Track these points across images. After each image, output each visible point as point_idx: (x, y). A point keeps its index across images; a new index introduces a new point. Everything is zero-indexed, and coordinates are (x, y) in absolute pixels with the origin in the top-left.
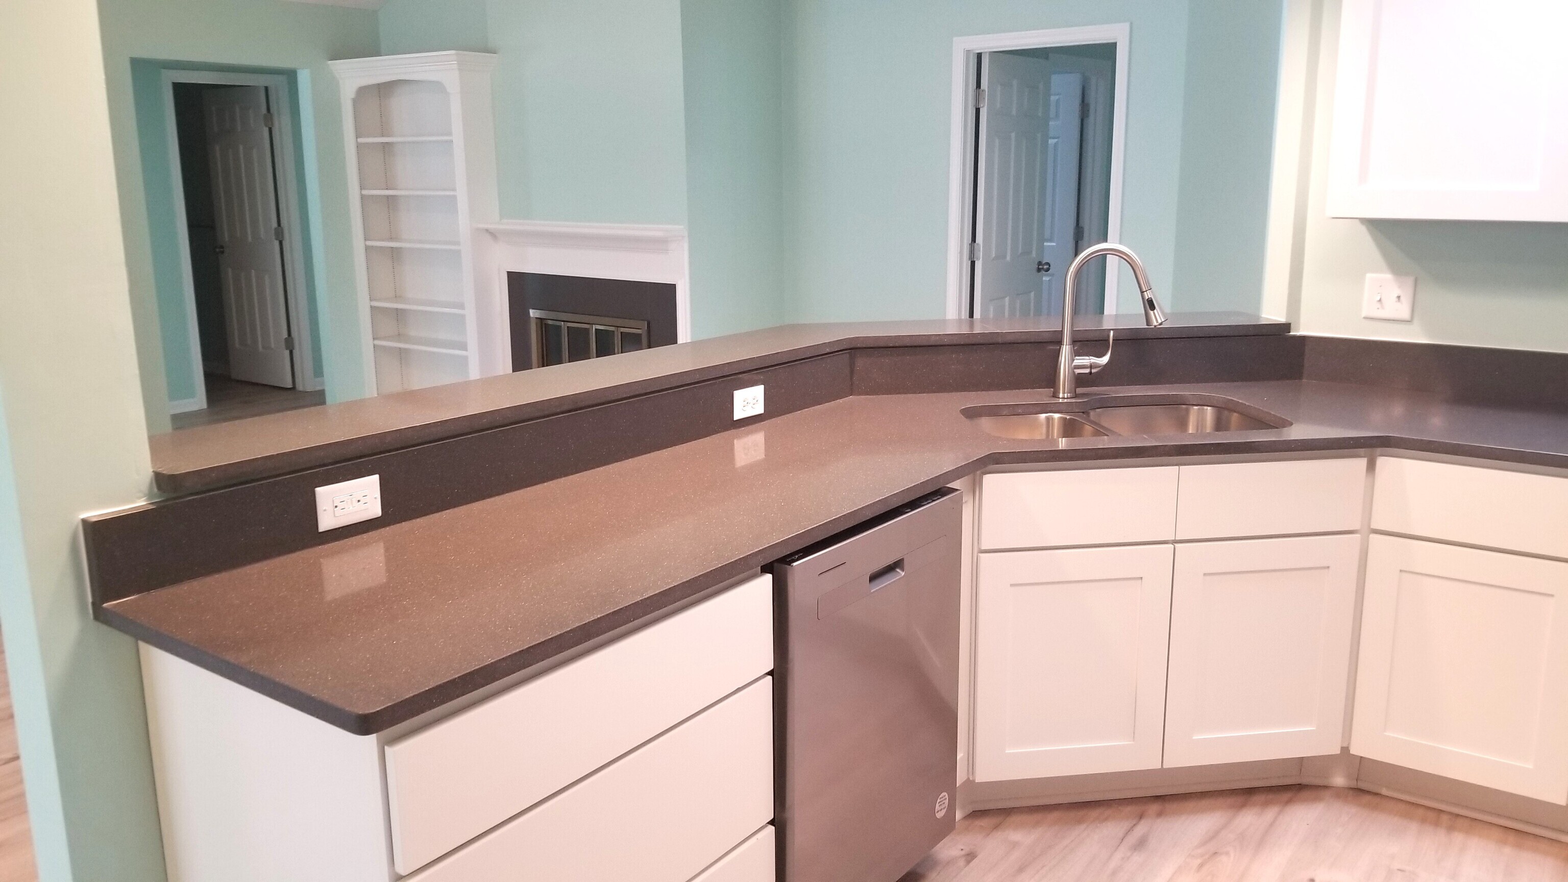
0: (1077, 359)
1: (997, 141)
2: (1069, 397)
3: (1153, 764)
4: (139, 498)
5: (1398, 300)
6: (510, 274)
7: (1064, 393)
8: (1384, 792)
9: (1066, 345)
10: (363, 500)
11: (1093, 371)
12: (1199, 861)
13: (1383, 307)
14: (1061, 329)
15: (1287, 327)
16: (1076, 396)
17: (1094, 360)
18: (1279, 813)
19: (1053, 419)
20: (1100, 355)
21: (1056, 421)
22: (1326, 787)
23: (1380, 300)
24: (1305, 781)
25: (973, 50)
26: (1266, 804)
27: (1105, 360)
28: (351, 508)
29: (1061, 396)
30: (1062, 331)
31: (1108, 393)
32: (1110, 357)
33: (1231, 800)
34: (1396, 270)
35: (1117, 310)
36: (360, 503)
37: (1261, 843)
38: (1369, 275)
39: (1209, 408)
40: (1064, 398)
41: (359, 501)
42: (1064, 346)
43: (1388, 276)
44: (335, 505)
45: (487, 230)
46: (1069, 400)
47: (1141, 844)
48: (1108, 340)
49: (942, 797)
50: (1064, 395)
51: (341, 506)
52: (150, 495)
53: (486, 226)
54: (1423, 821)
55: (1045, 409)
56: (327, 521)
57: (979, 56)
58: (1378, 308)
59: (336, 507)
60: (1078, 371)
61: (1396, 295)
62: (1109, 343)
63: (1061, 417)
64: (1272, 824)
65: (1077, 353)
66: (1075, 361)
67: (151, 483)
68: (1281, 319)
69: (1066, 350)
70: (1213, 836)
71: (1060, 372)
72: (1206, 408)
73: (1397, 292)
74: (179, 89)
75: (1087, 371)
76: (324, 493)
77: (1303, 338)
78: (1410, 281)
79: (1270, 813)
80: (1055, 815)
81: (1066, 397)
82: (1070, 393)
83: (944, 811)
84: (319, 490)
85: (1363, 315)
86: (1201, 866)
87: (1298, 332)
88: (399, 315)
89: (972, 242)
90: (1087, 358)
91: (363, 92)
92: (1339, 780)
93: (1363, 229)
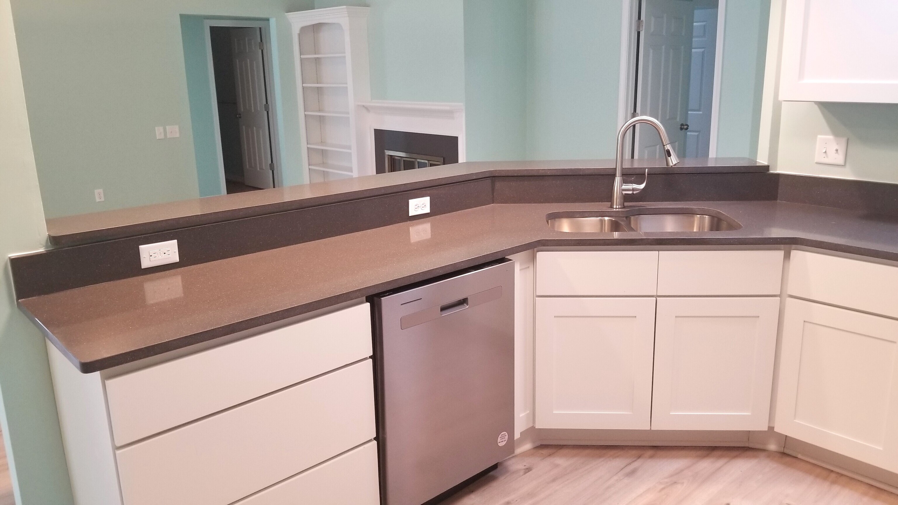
0: (624, 185)
1: (651, 51)
2: (620, 208)
3: (646, 427)
4: (41, 248)
5: (836, 152)
6: (376, 131)
7: (616, 205)
8: (800, 456)
9: (618, 177)
10: (167, 253)
11: (635, 192)
12: (662, 486)
13: (827, 157)
14: (615, 167)
15: (767, 168)
16: (624, 207)
17: (635, 186)
18: (726, 463)
19: (605, 220)
20: (641, 183)
21: (606, 222)
22: (763, 450)
23: (825, 152)
24: (751, 445)
26: (721, 457)
27: (642, 186)
28: (160, 257)
29: (615, 207)
30: (616, 168)
31: (645, 206)
32: (645, 185)
33: (699, 453)
34: (836, 133)
35: (716, 155)
36: (165, 254)
37: (707, 479)
38: (819, 136)
39: (707, 216)
40: (616, 208)
41: (165, 253)
42: (617, 178)
43: (831, 137)
44: (150, 255)
45: (363, 106)
46: (620, 210)
47: (633, 472)
48: (644, 174)
49: (502, 435)
50: (617, 207)
51: (153, 255)
52: (46, 246)
53: (363, 104)
54: (817, 476)
55: (602, 214)
56: (146, 263)
58: (824, 157)
59: (151, 256)
60: (624, 192)
61: (835, 149)
62: (645, 175)
63: (610, 219)
64: (720, 468)
65: (625, 182)
66: (623, 186)
67: (47, 241)
68: (765, 163)
69: (618, 180)
70: (679, 472)
71: (614, 195)
72: (705, 216)
73: (836, 147)
74: (213, 30)
75: (630, 192)
76: (143, 248)
77: (778, 175)
78: (843, 141)
79: (720, 462)
80: (587, 451)
81: (618, 207)
82: (620, 205)
83: (504, 443)
84: (142, 247)
85: (815, 161)
86: (663, 489)
87: (776, 171)
88: (323, 152)
89: (634, 112)
90: (632, 185)
91: (303, 30)
92: (772, 447)
93: (816, 107)
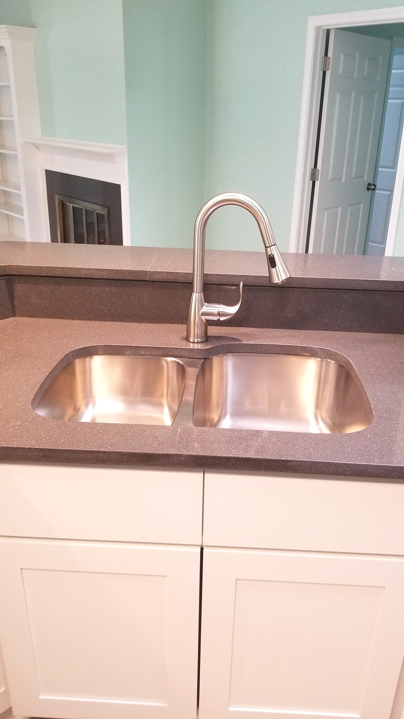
0: (207, 306)
1: (338, 96)
2: (199, 342)
6: (46, 171)
7: (194, 337)
9: (197, 292)
11: (221, 319)
17: (224, 308)
25: (322, 26)
27: (234, 309)
29: (192, 340)
31: (241, 338)
32: (239, 308)
42: (195, 294)
45: (32, 143)
57: (328, 32)
60: (205, 317)
66: (204, 307)
69: (196, 296)
71: (190, 319)
75: (215, 318)
82: (199, 338)
89: (314, 168)
90: (216, 306)
